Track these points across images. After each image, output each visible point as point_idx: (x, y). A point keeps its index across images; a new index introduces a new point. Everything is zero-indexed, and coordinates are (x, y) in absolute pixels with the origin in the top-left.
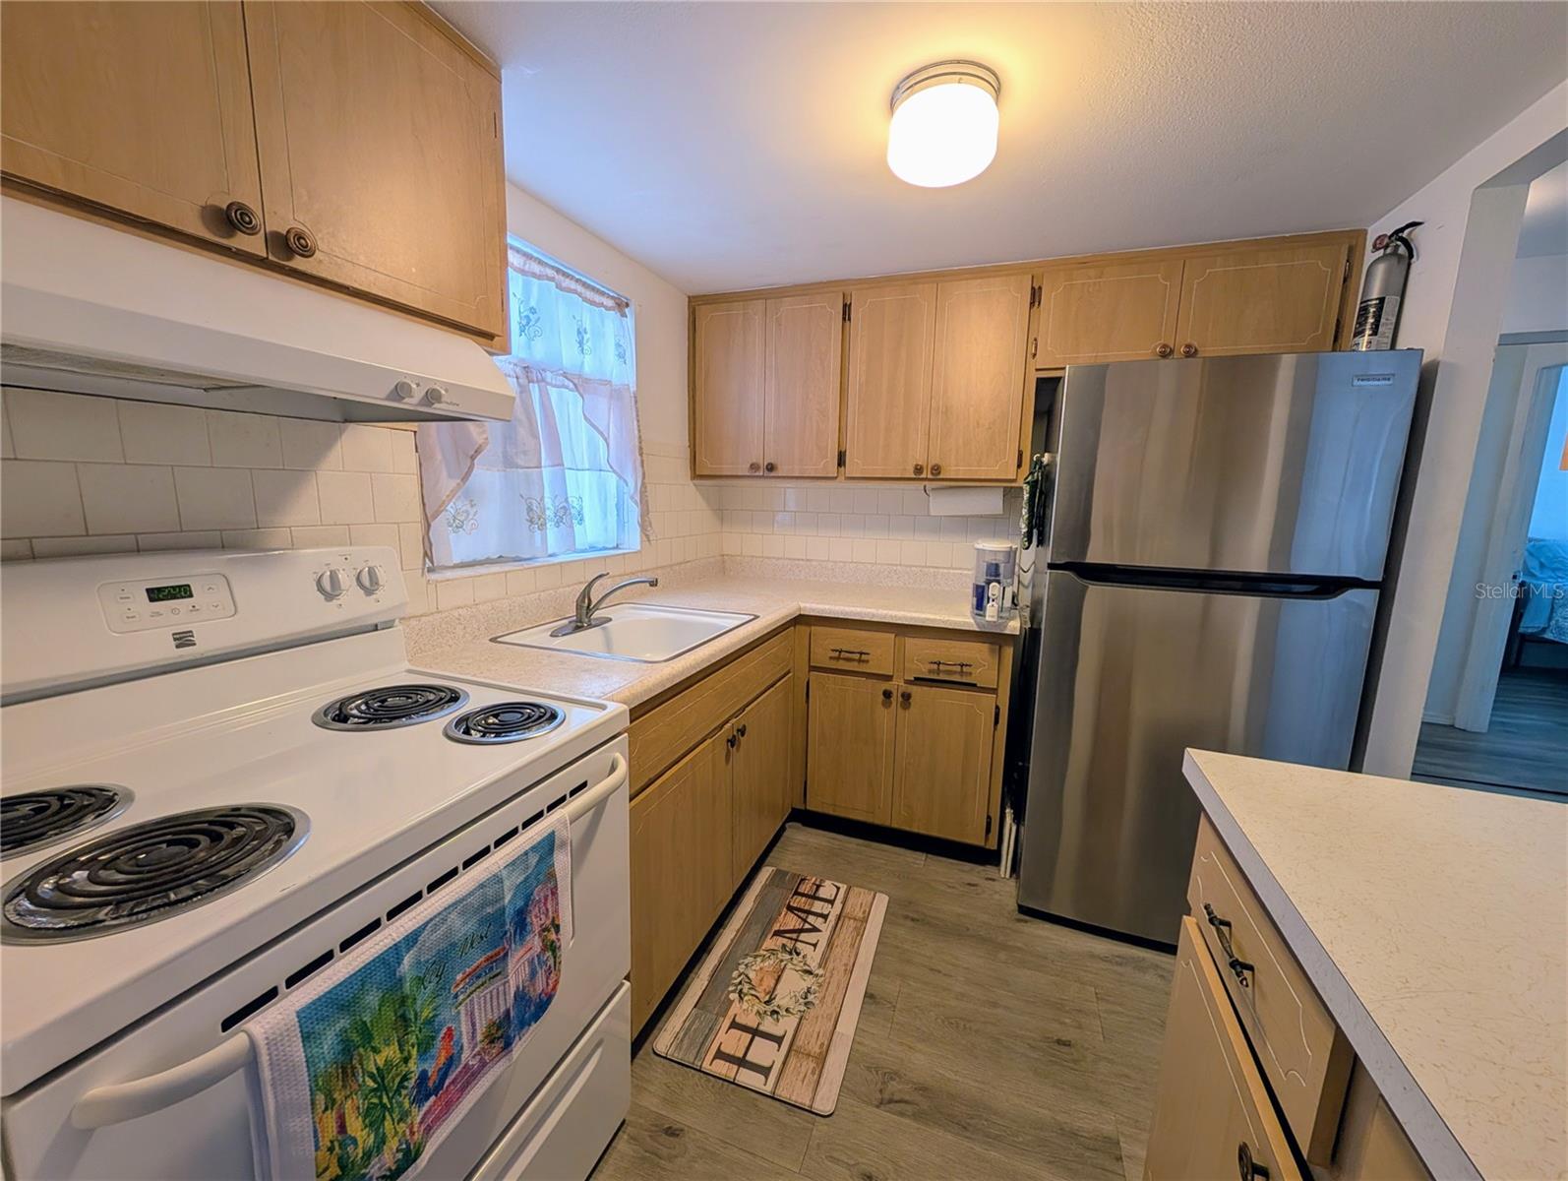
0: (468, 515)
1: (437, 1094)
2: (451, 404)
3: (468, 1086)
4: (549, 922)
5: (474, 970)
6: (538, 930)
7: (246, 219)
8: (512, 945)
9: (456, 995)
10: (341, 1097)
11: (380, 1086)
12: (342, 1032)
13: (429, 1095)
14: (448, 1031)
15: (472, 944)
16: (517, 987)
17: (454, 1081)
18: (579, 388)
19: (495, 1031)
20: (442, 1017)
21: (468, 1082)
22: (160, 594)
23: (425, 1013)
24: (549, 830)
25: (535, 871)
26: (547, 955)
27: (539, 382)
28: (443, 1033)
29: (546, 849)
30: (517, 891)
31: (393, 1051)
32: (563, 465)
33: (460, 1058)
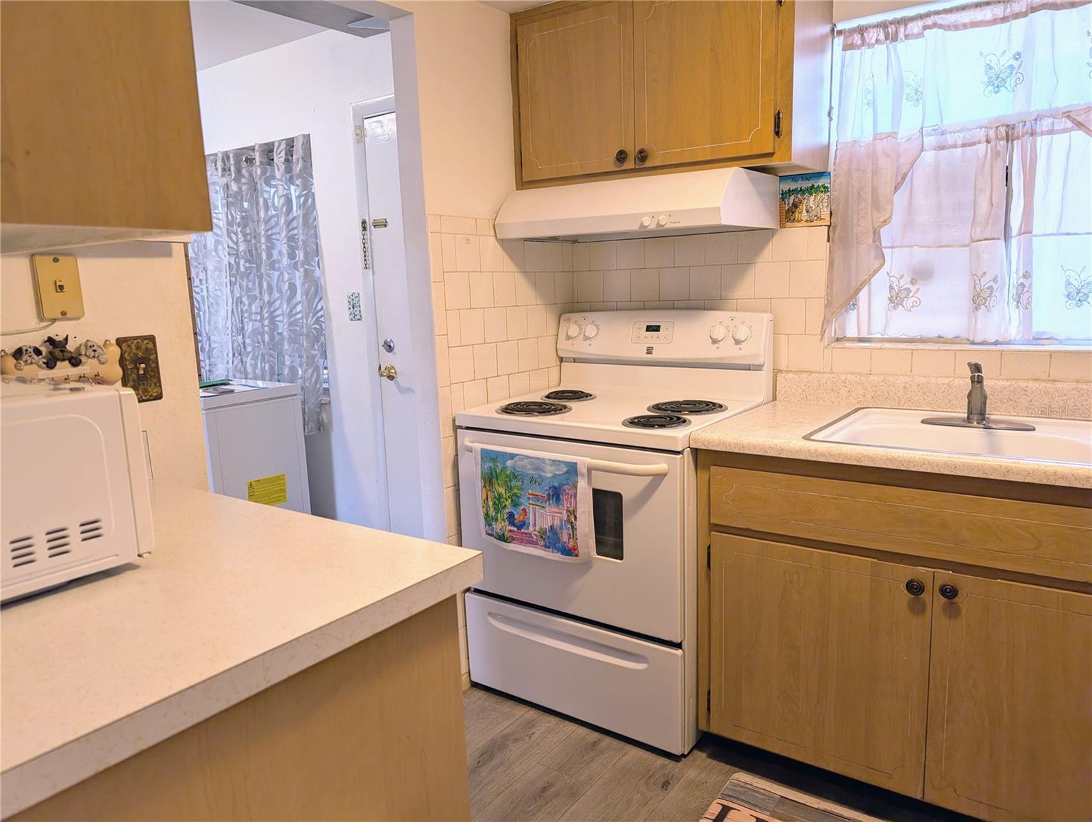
0: (909, 293)
1: (518, 529)
2: (675, 222)
3: (530, 543)
4: (571, 509)
5: (537, 495)
6: (566, 508)
7: (621, 156)
8: (551, 501)
9: (529, 498)
10: (488, 487)
11: (499, 500)
12: (491, 467)
13: (514, 526)
14: (524, 509)
15: (535, 482)
16: (553, 525)
17: (525, 533)
18: (1083, 125)
19: (542, 534)
20: (523, 501)
21: (530, 542)
22: (650, 329)
23: (515, 491)
24: (575, 461)
25: (566, 475)
26: (569, 526)
27: (1023, 136)
28: (522, 507)
29: (572, 469)
30: (555, 476)
31: (503, 492)
32: (1031, 232)
33: (528, 527)
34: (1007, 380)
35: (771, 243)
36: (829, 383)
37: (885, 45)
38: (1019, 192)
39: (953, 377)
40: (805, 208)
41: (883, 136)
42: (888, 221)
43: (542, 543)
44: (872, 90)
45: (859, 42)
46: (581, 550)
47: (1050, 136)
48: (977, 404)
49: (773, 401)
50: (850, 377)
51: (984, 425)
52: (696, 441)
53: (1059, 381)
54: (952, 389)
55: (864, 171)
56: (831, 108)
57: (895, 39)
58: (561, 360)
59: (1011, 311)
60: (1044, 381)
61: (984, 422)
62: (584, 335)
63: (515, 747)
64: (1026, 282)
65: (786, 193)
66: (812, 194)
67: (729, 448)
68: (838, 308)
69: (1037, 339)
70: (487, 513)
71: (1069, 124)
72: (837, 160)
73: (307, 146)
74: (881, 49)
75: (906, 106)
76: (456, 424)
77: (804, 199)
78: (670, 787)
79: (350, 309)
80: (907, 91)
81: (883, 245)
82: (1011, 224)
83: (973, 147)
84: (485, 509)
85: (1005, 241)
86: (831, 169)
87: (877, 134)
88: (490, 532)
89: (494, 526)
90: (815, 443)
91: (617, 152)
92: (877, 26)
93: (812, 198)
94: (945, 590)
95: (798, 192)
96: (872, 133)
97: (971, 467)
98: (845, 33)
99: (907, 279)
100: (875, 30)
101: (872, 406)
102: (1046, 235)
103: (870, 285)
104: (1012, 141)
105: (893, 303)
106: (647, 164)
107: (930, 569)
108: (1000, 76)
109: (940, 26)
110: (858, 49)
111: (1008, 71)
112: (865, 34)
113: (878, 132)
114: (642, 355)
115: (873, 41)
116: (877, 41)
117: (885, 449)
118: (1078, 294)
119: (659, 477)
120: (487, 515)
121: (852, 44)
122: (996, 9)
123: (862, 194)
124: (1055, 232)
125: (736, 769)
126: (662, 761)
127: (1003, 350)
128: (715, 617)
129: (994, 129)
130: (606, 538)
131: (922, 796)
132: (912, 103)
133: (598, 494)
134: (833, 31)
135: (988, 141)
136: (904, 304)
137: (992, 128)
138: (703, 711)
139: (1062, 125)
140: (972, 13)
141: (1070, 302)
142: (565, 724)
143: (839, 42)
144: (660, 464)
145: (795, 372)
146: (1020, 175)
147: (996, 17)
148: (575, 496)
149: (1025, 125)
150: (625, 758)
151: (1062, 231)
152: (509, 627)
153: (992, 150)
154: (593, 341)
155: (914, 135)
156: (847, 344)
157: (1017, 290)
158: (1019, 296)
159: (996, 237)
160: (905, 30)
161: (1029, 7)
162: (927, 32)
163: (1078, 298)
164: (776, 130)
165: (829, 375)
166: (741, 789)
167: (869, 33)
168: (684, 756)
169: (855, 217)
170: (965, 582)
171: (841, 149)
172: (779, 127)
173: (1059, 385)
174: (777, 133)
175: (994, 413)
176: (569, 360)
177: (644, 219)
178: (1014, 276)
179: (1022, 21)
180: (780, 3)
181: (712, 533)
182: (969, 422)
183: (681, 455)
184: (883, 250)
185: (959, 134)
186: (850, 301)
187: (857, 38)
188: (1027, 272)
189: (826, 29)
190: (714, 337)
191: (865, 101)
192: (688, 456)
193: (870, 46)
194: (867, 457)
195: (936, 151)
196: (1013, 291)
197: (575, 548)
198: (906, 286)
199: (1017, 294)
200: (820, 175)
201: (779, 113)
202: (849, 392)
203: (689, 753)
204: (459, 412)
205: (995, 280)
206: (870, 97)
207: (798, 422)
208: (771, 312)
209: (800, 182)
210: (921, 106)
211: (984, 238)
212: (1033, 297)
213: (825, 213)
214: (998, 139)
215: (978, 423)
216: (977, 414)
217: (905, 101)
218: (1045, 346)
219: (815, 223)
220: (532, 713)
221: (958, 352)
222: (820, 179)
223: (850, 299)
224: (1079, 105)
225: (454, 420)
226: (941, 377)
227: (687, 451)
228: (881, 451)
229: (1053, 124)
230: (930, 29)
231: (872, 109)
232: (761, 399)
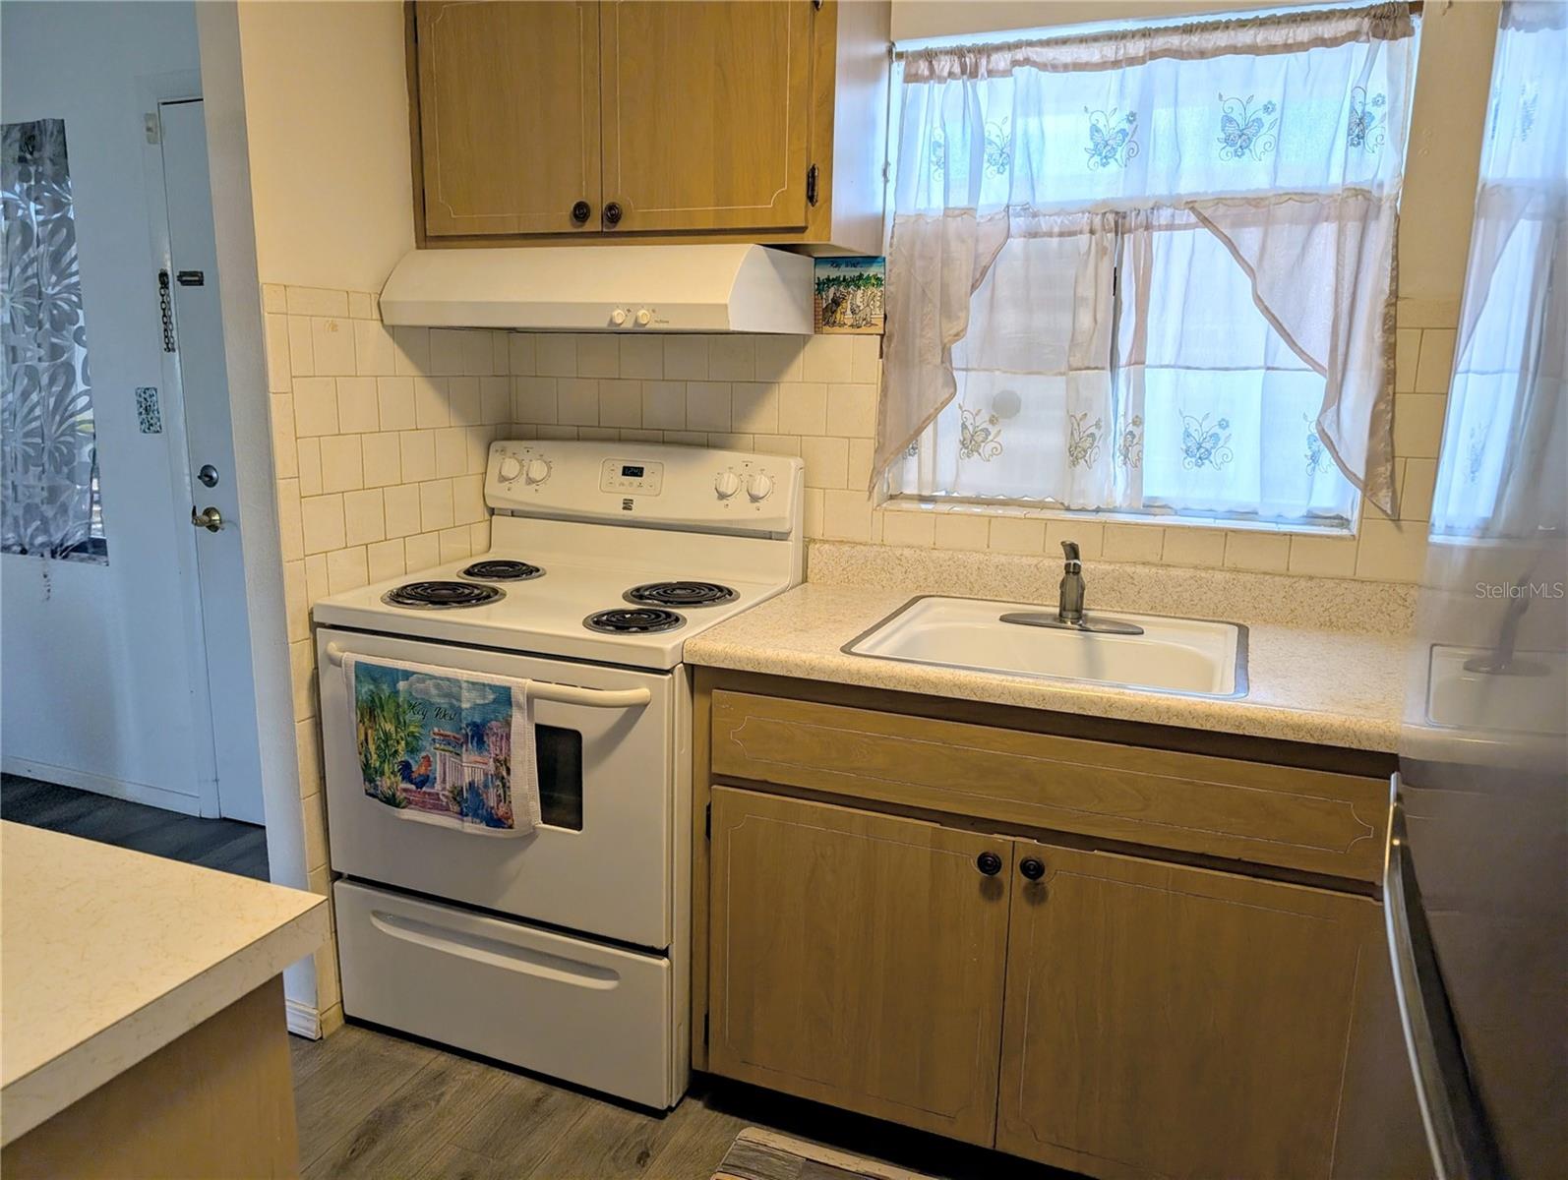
0: (987, 435)
1: (417, 788)
2: (661, 321)
3: (437, 809)
4: (502, 758)
5: (446, 736)
6: (493, 755)
7: (581, 212)
8: (470, 744)
9: (434, 740)
10: (367, 722)
11: (385, 742)
12: (371, 691)
13: (411, 782)
14: (427, 756)
15: (444, 716)
16: (473, 781)
17: (429, 794)
18: (1210, 222)
19: (457, 794)
20: (424, 743)
21: (438, 807)
22: (629, 471)
23: (412, 729)
24: (508, 684)
25: (493, 706)
26: (498, 783)
27: (1136, 229)
28: (424, 754)
29: (504, 696)
30: (475, 707)
31: (393, 729)
32: (1143, 363)
33: (433, 784)
34: (1110, 563)
35: (802, 355)
36: (878, 561)
37: (961, 81)
38: (1130, 306)
39: (1043, 556)
40: (849, 307)
41: (957, 212)
42: (962, 334)
43: (457, 808)
44: (943, 143)
45: (926, 73)
46: (518, 819)
47: (1169, 233)
48: (1072, 596)
49: (803, 583)
50: (907, 552)
51: (1080, 625)
52: (692, 653)
53: (1174, 567)
54: (1041, 573)
55: (931, 258)
56: (887, 164)
57: (974, 74)
58: (492, 512)
59: (1117, 468)
60: (1156, 565)
61: (1081, 622)
62: (527, 475)
63: (413, 1119)
64: (1137, 432)
65: (824, 284)
66: (859, 288)
67: (738, 664)
68: (892, 453)
69: (1148, 506)
70: (367, 761)
71: (1193, 219)
72: (895, 239)
73: (60, 139)
74: (956, 85)
75: (989, 172)
76: (315, 620)
77: (849, 293)
78: (649, 1161)
79: (141, 413)
80: (989, 149)
81: (954, 366)
82: (1119, 347)
83: (1073, 238)
84: (363, 756)
85: (1111, 370)
86: (886, 252)
87: (948, 208)
88: (372, 791)
89: (378, 783)
90: (858, 659)
91: (573, 205)
92: (951, 52)
93: (860, 293)
94: (1029, 867)
95: (839, 284)
96: (942, 208)
97: (1063, 698)
98: (907, 57)
99: (985, 416)
100: (947, 58)
101: (934, 593)
102: (1162, 367)
103: (936, 423)
104: (1123, 234)
105: (967, 448)
106: (621, 227)
107: (1009, 838)
108: (1110, 142)
109: (1034, 64)
110: (925, 83)
111: (1120, 136)
112: (934, 62)
113: (951, 205)
114: (618, 511)
115: (945, 74)
116: (951, 74)
117: (952, 670)
118: (1198, 449)
119: (636, 709)
120: (366, 766)
121: (916, 74)
122: (1105, 48)
123: (927, 291)
124: (1172, 363)
125: (746, 1122)
126: (639, 1119)
127: (1106, 522)
128: (716, 908)
129: (1099, 217)
130: (556, 795)
131: (993, 1144)
132: (995, 168)
133: (544, 733)
134: (890, 52)
135: (1092, 232)
136: (981, 451)
137: (1097, 214)
138: (699, 1041)
139: (1185, 219)
140: (1076, 50)
141: (1189, 459)
142: (494, 1074)
143: (899, 68)
144: (639, 690)
145: (833, 543)
146: (1131, 282)
147: (1105, 59)
148: (508, 737)
149: (1138, 214)
150: (586, 1121)
151: (1181, 363)
152: (406, 932)
153: (1097, 244)
154: (541, 487)
155: (997, 213)
156: (906, 505)
157: (1125, 440)
158: (1128, 449)
159: (1100, 366)
160: (988, 62)
161: (1148, 51)
162: (1017, 70)
163: (1198, 456)
164: (810, 194)
165: (879, 549)
166: (751, 1154)
167: (940, 61)
168: (670, 1109)
169: (918, 325)
170: (1053, 855)
171: (900, 224)
172: (813, 190)
173: (1173, 572)
174: (811, 198)
175: (1093, 607)
176: (503, 513)
177: (615, 313)
178: (1121, 420)
179: (1139, 69)
180: (816, 4)
181: (715, 787)
182: (1061, 621)
183: (670, 675)
184: (955, 373)
185: (1056, 218)
186: (909, 443)
187: (923, 67)
188: (1137, 417)
189: (881, 48)
190: (722, 489)
191: (934, 159)
192: (681, 674)
193: (941, 80)
194: (926, 681)
195: (1025, 239)
196: (1120, 441)
197: (509, 816)
198: (984, 426)
199: (1125, 445)
200: (871, 260)
201: (813, 169)
202: (906, 573)
203: (677, 1105)
204: (319, 602)
205: (1098, 425)
206: (940, 152)
207: (835, 621)
208: (801, 457)
209: (843, 268)
210: (1007, 173)
211: (1086, 365)
212: (1144, 451)
213: (878, 316)
214: (1105, 230)
215: (1072, 623)
216: (1072, 611)
217: (986, 165)
218: (1157, 517)
219: (863, 330)
220: (443, 1059)
221: (1049, 522)
222: (871, 266)
223: (909, 441)
224: (1206, 193)
225: (311, 614)
226: (1027, 556)
227: (679, 669)
228: (947, 674)
229: (1173, 216)
230: (1020, 66)
231: (942, 171)
232: (786, 582)
